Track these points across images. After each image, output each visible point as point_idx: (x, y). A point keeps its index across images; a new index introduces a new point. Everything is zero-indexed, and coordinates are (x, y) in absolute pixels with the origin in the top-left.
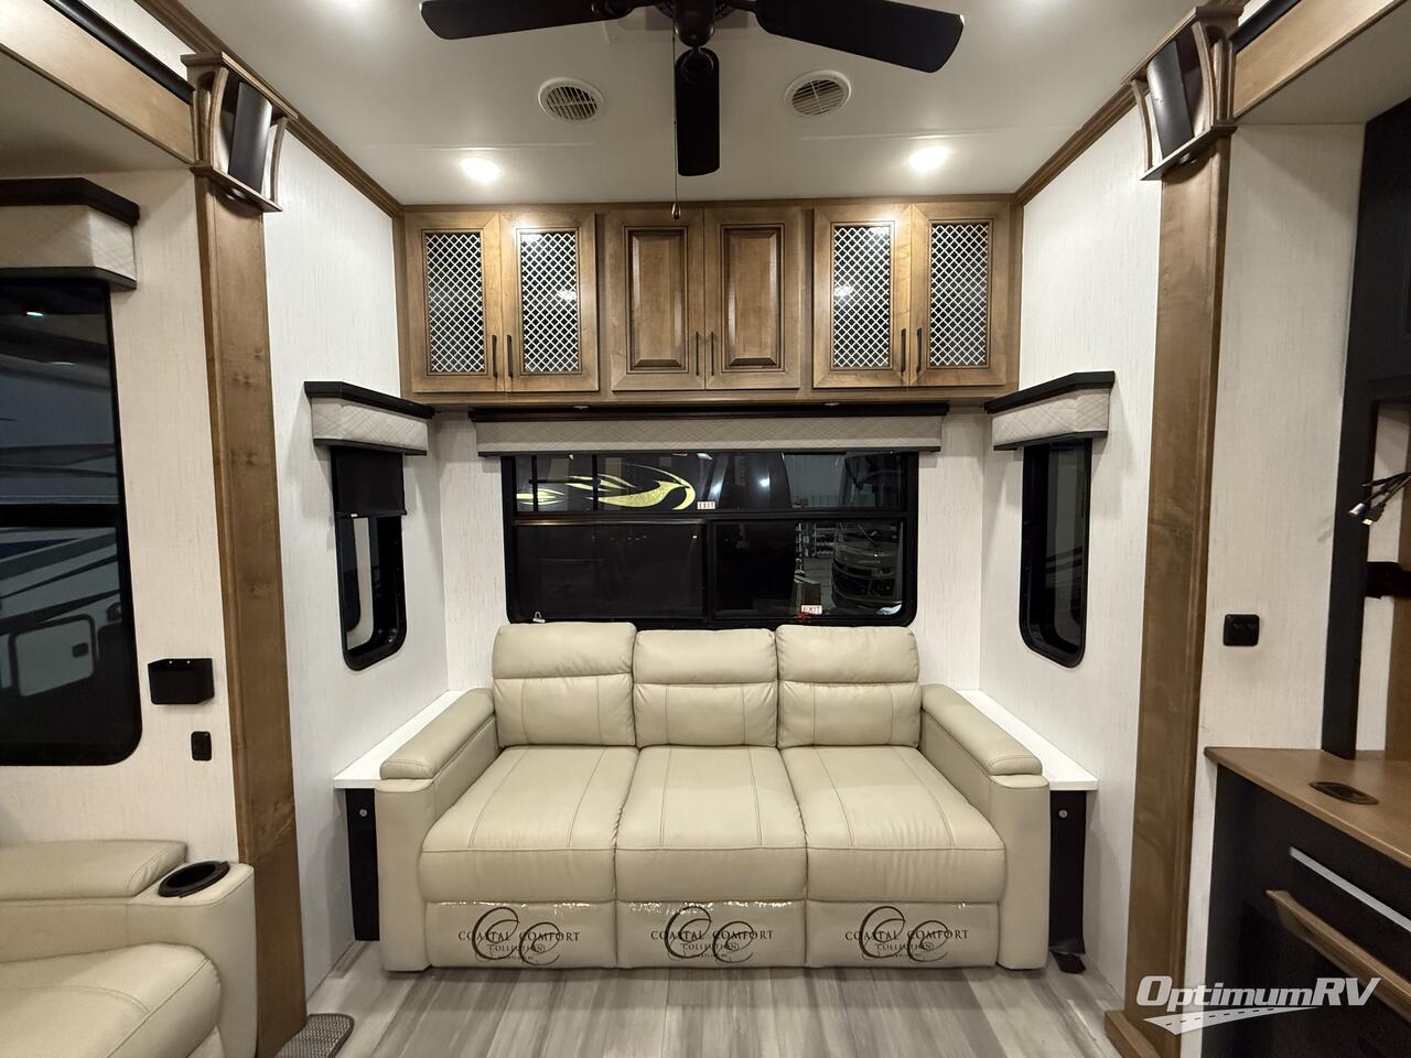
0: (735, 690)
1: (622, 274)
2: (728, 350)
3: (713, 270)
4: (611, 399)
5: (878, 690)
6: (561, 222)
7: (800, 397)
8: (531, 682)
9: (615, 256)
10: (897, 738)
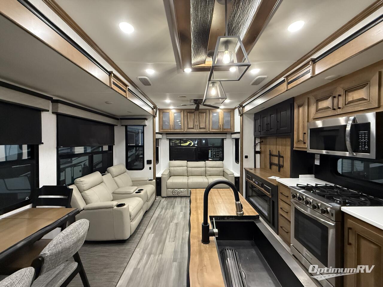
0: (200, 168)
1: (187, 117)
2: (200, 126)
3: (198, 117)
4: (185, 132)
5: (218, 169)
6: (179, 111)
7: (208, 132)
8: (174, 168)
9: (186, 115)
10: (220, 174)
